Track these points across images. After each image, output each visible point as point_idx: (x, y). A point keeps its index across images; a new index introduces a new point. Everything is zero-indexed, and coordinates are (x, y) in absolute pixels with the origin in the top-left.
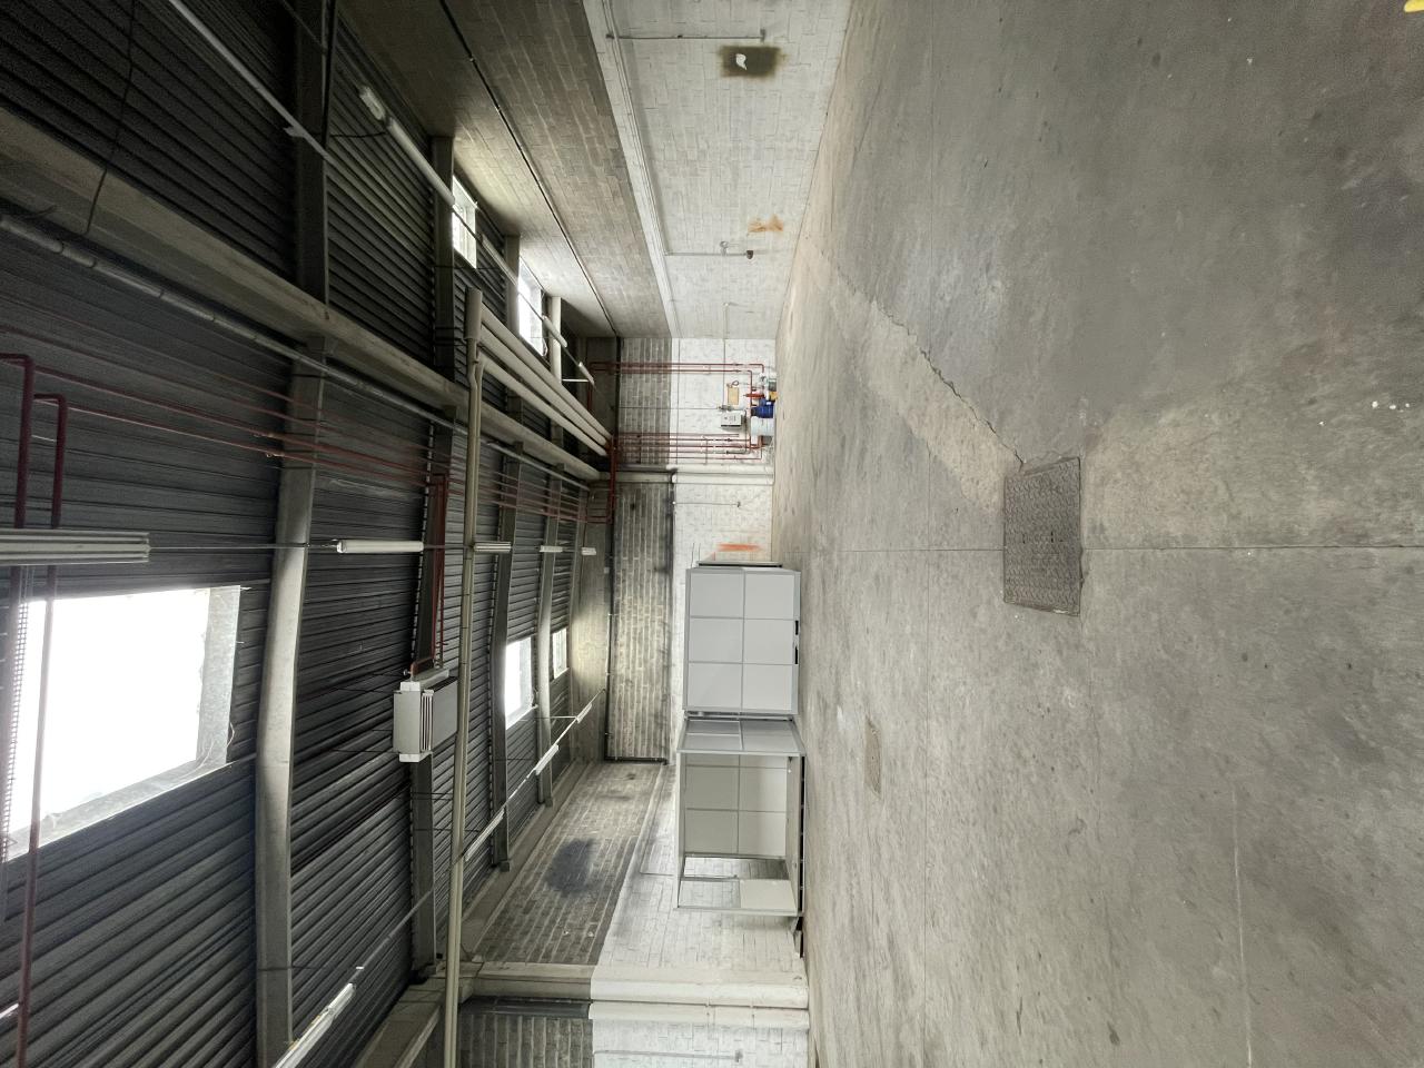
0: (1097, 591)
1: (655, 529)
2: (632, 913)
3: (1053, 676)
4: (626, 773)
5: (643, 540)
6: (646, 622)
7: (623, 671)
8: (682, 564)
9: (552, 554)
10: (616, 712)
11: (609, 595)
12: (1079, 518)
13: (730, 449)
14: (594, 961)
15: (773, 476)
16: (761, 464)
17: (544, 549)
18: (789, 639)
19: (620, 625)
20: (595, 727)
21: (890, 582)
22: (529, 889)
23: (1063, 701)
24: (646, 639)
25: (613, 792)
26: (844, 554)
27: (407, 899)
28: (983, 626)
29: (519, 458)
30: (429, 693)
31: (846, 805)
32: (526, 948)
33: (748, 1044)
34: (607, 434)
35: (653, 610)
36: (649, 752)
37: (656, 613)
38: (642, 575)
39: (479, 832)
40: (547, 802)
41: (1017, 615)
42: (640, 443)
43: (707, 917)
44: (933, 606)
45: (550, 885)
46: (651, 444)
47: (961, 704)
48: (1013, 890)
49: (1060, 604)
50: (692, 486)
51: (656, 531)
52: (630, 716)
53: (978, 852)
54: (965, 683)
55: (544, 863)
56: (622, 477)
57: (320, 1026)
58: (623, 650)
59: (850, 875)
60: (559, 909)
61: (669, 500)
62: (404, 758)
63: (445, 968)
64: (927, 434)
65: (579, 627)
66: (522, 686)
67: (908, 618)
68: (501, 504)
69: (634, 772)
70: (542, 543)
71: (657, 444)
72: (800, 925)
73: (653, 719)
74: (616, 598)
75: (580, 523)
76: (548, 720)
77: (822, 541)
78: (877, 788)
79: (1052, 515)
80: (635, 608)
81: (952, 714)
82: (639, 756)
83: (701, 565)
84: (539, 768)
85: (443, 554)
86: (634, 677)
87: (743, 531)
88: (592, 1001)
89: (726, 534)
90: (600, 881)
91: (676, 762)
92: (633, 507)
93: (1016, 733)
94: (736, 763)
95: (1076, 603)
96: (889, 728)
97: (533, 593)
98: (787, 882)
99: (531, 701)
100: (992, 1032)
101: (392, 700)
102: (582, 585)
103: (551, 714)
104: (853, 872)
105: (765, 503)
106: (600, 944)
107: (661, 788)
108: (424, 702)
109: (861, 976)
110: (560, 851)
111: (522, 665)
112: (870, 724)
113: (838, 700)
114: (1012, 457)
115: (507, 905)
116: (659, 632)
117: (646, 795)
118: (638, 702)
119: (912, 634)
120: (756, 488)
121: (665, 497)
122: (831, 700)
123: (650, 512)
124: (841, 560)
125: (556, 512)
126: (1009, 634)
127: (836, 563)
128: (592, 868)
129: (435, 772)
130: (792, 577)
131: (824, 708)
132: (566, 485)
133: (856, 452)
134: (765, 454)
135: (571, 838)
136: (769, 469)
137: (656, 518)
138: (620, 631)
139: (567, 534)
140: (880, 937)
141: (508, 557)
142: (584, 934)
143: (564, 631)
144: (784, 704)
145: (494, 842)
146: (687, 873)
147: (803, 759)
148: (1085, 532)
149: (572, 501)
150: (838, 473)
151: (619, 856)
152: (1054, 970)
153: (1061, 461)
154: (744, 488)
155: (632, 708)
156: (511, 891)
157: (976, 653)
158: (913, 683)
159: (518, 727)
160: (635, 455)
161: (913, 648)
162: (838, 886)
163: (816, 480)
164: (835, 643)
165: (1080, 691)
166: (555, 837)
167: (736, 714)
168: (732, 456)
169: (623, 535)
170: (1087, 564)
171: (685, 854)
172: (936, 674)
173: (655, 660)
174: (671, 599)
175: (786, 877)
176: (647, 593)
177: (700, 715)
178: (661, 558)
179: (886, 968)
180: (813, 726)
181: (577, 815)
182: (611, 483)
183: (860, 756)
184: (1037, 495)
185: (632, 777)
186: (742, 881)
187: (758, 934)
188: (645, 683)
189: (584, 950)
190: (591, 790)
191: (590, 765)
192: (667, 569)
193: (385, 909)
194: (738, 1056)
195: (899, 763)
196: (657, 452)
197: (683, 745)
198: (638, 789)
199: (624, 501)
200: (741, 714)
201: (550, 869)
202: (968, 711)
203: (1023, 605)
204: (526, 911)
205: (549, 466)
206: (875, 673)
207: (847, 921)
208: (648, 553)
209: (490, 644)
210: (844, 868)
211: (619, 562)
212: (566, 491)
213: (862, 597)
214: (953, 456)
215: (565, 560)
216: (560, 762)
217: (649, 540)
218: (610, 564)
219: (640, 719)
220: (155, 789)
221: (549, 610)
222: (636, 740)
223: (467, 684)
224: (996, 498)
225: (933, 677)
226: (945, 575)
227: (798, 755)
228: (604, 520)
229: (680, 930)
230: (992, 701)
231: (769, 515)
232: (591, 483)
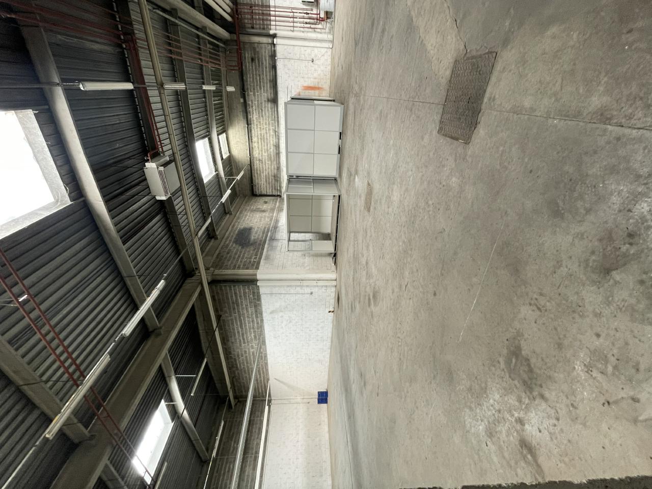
0: (481, 132)
1: (266, 76)
2: (270, 253)
3: (450, 172)
4: (263, 201)
5: (260, 82)
6: (266, 130)
7: (257, 155)
8: (283, 98)
9: (210, 90)
10: (256, 175)
11: (245, 114)
12: (485, 91)
13: (308, 21)
14: (257, 268)
15: (332, 42)
16: (325, 33)
17: (205, 87)
18: (336, 141)
19: (253, 132)
20: (246, 182)
21: (387, 116)
22: (228, 245)
23: (451, 182)
24: (267, 139)
25: (259, 208)
26: (367, 97)
27: (177, 251)
28: (425, 144)
29: (177, 21)
30: (162, 168)
31: (356, 216)
32: (231, 265)
33: (315, 290)
34: (231, 4)
35: (269, 124)
36: (272, 192)
37: (271, 125)
38: (261, 103)
39: (202, 227)
40: (230, 213)
41: (443, 141)
42: (252, 13)
43: (300, 254)
44: (405, 132)
45: (236, 244)
46: (259, 14)
47: (408, 180)
48: (413, 250)
49: (462, 137)
50: (286, 47)
51: (267, 76)
52: (262, 177)
53: (403, 237)
54: (412, 171)
55: (232, 236)
56: (244, 38)
57: (155, 293)
58: (255, 145)
59: (355, 240)
60: (241, 252)
61: (273, 56)
62: (158, 198)
63: (200, 272)
64: (420, 23)
65: (232, 132)
66: (208, 163)
67: (393, 137)
68: (173, 56)
69: (266, 200)
70: (203, 84)
71: (263, 14)
72: (335, 255)
73: (273, 178)
74: (249, 117)
75: (223, 69)
76: (224, 179)
77: (356, 88)
78: (369, 211)
79: (473, 87)
80: (260, 122)
81: (404, 183)
82: (268, 194)
83: (292, 99)
84: (223, 200)
85: (146, 90)
86: (262, 159)
87: (315, 78)
88: (258, 280)
89: (307, 80)
90: (256, 242)
91: (285, 197)
92: (253, 60)
93: (428, 194)
94: (311, 198)
95: (470, 138)
96: (376, 187)
97: (204, 113)
98: (330, 241)
99: (214, 170)
100: (396, 290)
101: (144, 172)
102: (230, 109)
103: (225, 176)
104: (356, 240)
105: (327, 60)
106: (259, 263)
107: (279, 207)
108: (160, 173)
109: (355, 271)
110: (239, 231)
111: (206, 152)
112: (369, 184)
113: (357, 172)
114: (462, 47)
115: (220, 251)
116: (273, 135)
117: (273, 210)
118: (266, 170)
119: (393, 145)
120: (322, 50)
121: (270, 54)
122: (353, 172)
123: (262, 64)
124: (364, 101)
125: (207, 63)
126: (436, 149)
127: (362, 102)
128: (252, 238)
129: (175, 203)
130: (340, 108)
131: (350, 175)
132: (210, 43)
133: (380, 30)
134: (328, 25)
135: (242, 227)
136: (330, 37)
137: (266, 68)
138: (253, 135)
139: (216, 77)
140: (363, 261)
141: (185, 92)
142: (252, 260)
143: (224, 134)
144: (333, 173)
145: (210, 229)
146: (291, 239)
147: (339, 196)
148: (486, 100)
149: (216, 55)
150: (368, 44)
151: (263, 233)
152: (421, 274)
153: (488, 53)
154: (316, 50)
155: (263, 173)
156: (220, 246)
157: (420, 157)
158: (390, 168)
159: (210, 182)
160: (250, 22)
161: (392, 152)
162: (350, 244)
163: (355, 49)
164: (357, 145)
165: (459, 179)
166: (235, 227)
167: (310, 177)
168: (308, 26)
169: (249, 78)
170: (481, 118)
171: (290, 232)
172: (400, 165)
173: (272, 150)
174: (278, 118)
175: (330, 239)
176: (265, 114)
177: (294, 177)
178: (271, 94)
179: (364, 270)
180: (345, 183)
181: (243, 218)
182: (237, 42)
183: (363, 198)
184: (469, 74)
185: (266, 202)
186: (313, 242)
187: (319, 259)
188: (268, 161)
189: (253, 265)
190: (248, 208)
191: (247, 197)
192: (274, 100)
193: (169, 254)
194: (311, 293)
195: (379, 201)
196: (263, 20)
197: (287, 190)
198: (269, 207)
199: (247, 55)
200: (313, 177)
201: (235, 238)
202: (411, 183)
203: (446, 135)
204: (228, 253)
205: (197, 28)
206: (374, 162)
207: (352, 255)
208: (264, 90)
209: (187, 142)
210: (353, 238)
211: (248, 95)
212: (211, 47)
213: (373, 123)
214: (431, 41)
215: (218, 93)
216: (232, 197)
217: (264, 83)
218: (244, 97)
219: (267, 177)
220: (42, 214)
221: (214, 123)
222: (266, 187)
223: (180, 163)
224: (448, 73)
225: (399, 166)
226: (413, 116)
227: (337, 195)
228: (236, 68)
229: (290, 258)
230: (421, 179)
231: (329, 68)
232: (225, 42)
